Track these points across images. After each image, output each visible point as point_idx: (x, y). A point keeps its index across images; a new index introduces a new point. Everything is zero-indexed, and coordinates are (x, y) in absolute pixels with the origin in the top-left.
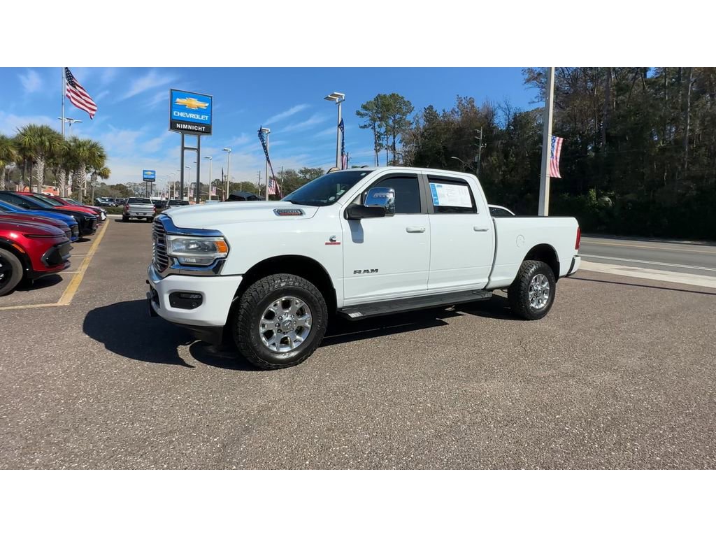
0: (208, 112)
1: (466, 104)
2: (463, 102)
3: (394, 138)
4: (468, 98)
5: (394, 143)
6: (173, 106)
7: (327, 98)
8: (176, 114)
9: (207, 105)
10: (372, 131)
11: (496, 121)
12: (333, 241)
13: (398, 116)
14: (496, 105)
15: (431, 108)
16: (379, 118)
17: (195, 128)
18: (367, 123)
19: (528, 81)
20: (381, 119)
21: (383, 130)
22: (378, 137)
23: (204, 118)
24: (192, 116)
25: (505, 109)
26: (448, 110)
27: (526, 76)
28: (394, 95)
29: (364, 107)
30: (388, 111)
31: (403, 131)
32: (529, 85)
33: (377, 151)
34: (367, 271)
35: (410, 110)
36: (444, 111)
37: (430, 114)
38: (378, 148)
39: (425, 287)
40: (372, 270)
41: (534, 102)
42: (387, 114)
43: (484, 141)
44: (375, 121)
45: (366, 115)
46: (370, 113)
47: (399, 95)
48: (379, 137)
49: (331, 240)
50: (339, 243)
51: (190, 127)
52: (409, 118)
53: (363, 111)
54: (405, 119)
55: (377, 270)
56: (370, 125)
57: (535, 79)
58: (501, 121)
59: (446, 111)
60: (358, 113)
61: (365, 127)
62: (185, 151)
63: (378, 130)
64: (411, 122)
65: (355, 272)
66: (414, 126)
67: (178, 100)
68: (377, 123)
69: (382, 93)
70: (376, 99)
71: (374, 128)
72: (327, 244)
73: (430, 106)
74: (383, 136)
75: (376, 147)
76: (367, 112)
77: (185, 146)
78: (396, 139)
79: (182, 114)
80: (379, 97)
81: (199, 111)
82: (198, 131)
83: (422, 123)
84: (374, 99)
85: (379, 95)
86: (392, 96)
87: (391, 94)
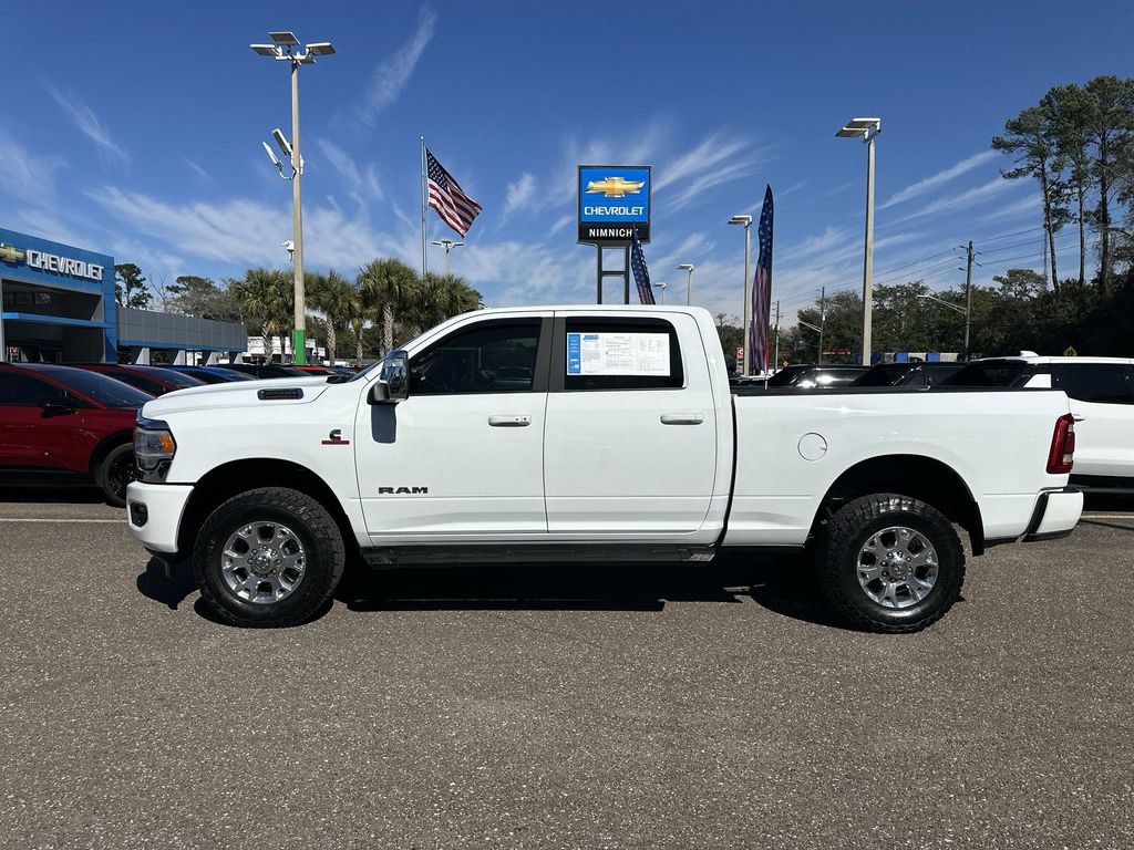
0: (645, 197)
3: (1104, 191)
5: (1104, 203)
6: (583, 198)
7: (841, 134)
8: (589, 211)
9: (641, 185)
10: (1038, 181)
12: (335, 438)
13: (1112, 135)
16: (1055, 146)
17: (620, 233)
18: (1023, 165)
20: (1059, 149)
21: (1066, 175)
22: (1054, 193)
23: (636, 211)
24: (615, 210)
28: (1101, 81)
29: (1015, 127)
33: (1052, 229)
34: (406, 490)
38: (1054, 221)
39: (541, 526)
40: (415, 490)
44: (1044, 157)
45: (1020, 144)
46: (1031, 139)
47: (1119, 79)
48: (1057, 193)
49: (331, 436)
50: (347, 443)
51: (612, 232)
53: (1009, 138)
55: (425, 490)
56: (1031, 168)
60: (998, 144)
61: (1018, 173)
62: (604, 279)
63: (1052, 176)
65: (381, 490)
67: (591, 184)
68: (1050, 160)
69: (1064, 85)
70: (1047, 102)
71: (1042, 176)
72: (324, 442)
74: (1068, 191)
75: (1047, 219)
76: (1021, 138)
77: (603, 270)
78: (1109, 194)
79: (598, 211)
80: (1054, 96)
81: (628, 199)
82: (625, 238)
84: (1041, 102)
85: (1053, 89)
86: (1099, 86)
87: (1093, 80)
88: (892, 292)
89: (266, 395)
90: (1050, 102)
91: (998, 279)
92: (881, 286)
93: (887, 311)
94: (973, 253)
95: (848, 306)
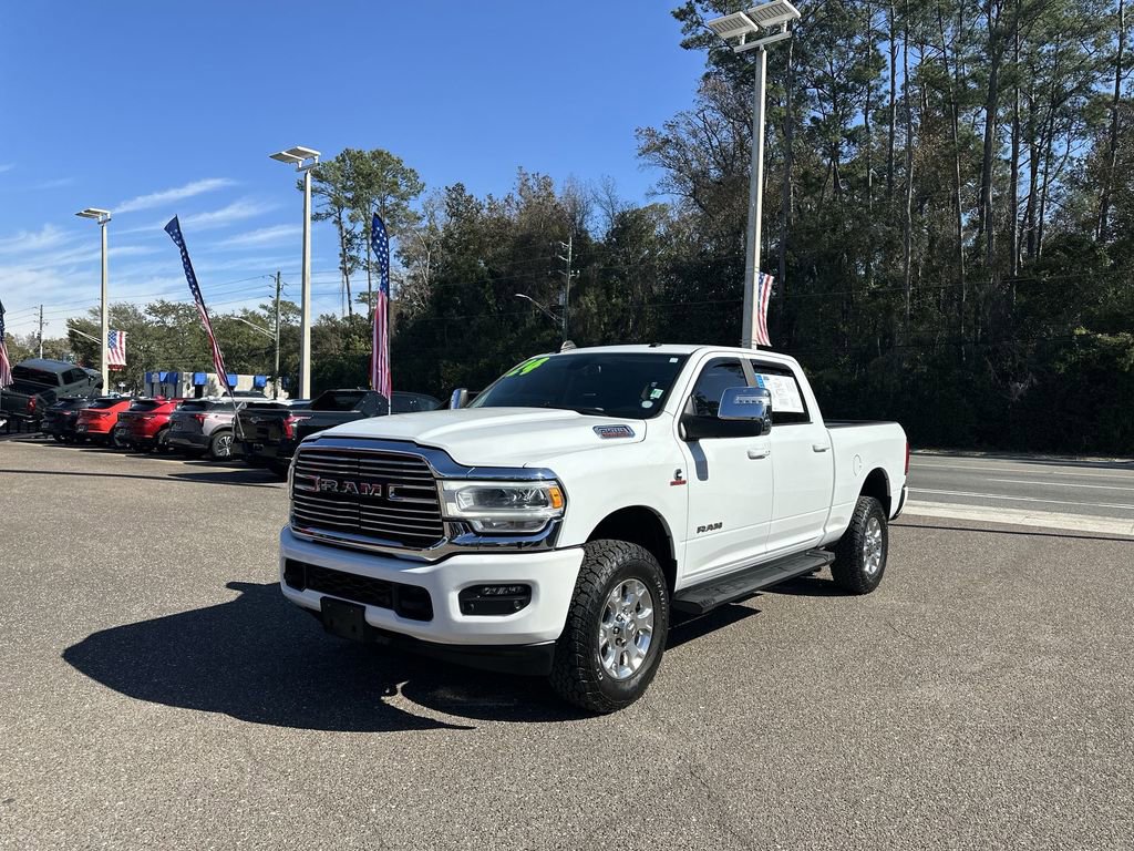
1: (536, 189)
2: (530, 183)
4: (540, 177)
7: (279, 157)
10: (336, 228)
11: (589, 225)
12: (678, 478)
13: (390, 201)
14: (590, 196)
15: (460, 188)
16: (349, 200)
18: (324, 211)
19: (646, 151)
20: (355, 203)
21: (358, 227)
22: (348, 241)
25: (606, 203)
26: (500, 197)
27: (643, 142)
28: (381, 153)
30: (370, 185)
31: (401, 232)
32: (644, 160)
33: (346, 272)
34: (712, 527)
35: (417, 190)
36: (490, 198)
37: (458, 201)
38: (349, 265)
41: (655, 193)
42: (365, 193)
43: (574, 266)
44: (341, 207)
45: (323, 191)
46: (330, 189)
47: (392, 154)
48: (349, 241)
49: (676, 476)
50: (685, 482)
52: (415, 205)
54: (404, 209)
55: (719, 526)
56: (330, 215)
57: (659, 149)
58: (598, 227)
59: (494, 198)
61: (319, 217)
63: (348, 225)
64: (419, 214)
65: (699, 529)
66: (425, 222)
68: (346, 213)
69: (355, 149)
70: (342, 159)
71: (338, 222)
72: (671, 484)
73: (458, 185)
74: (358, 241)
75: (343, 262)
76: (323, 186)
80: (346, 156)
83: (442, 219)
84: (337, 158)
85: (348, 152)
86: (377, 155)
87: (374, 150)
88: (174, 309)
89: (606, 433)
90: (344, 160)
91: (264, 307)
92: (163, 302)
93: (170, 329)
94: (281, 283)
95: (126, 319)
